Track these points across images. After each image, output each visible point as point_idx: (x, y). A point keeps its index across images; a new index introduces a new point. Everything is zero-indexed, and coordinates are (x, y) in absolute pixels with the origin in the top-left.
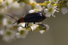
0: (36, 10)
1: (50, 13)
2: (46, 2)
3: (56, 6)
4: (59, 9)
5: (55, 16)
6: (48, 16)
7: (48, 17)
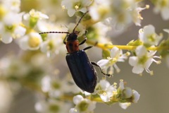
0: (111, 60)
1: (141, 65)
2: (132, 42)
3: (154, 50)
4: (160, 57)
5: (151, 73)
6: (138, 73)
7: (138, 75)
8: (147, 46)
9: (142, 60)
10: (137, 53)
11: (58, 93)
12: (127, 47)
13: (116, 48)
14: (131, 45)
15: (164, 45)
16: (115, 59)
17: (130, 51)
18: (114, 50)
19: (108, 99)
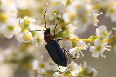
8: (101, 39)
9: (99, 49)
10: (95, 44)
11: (43, 71)
12: (89, 40)
13: (81, 41)
14: (91, 38)
15: (113, 38)
16: (80, 48)
17: (90, 43)
18: (80, 42)
19: (76, 74)
